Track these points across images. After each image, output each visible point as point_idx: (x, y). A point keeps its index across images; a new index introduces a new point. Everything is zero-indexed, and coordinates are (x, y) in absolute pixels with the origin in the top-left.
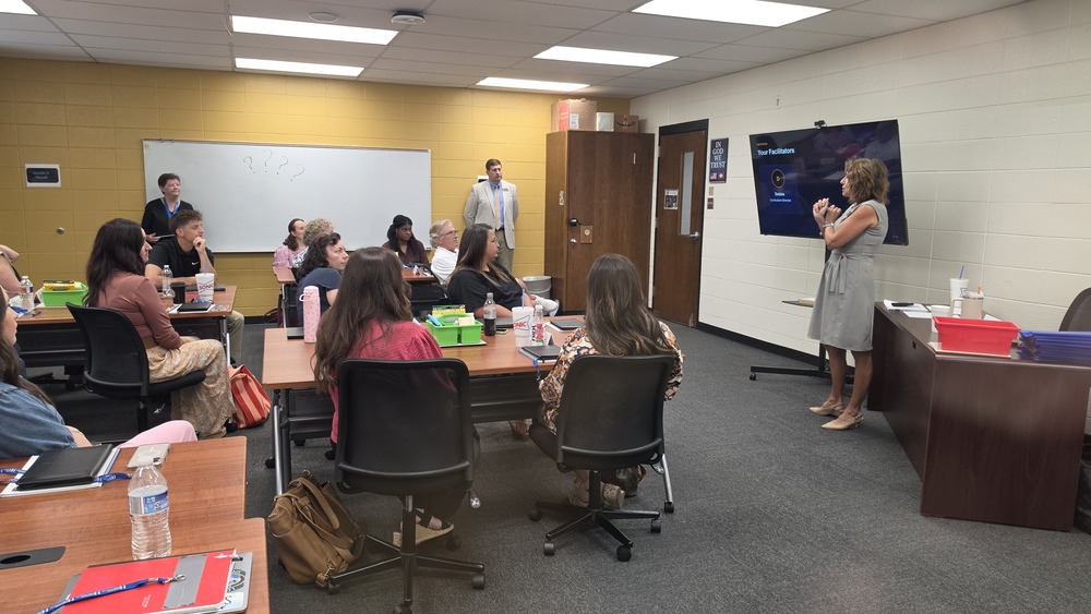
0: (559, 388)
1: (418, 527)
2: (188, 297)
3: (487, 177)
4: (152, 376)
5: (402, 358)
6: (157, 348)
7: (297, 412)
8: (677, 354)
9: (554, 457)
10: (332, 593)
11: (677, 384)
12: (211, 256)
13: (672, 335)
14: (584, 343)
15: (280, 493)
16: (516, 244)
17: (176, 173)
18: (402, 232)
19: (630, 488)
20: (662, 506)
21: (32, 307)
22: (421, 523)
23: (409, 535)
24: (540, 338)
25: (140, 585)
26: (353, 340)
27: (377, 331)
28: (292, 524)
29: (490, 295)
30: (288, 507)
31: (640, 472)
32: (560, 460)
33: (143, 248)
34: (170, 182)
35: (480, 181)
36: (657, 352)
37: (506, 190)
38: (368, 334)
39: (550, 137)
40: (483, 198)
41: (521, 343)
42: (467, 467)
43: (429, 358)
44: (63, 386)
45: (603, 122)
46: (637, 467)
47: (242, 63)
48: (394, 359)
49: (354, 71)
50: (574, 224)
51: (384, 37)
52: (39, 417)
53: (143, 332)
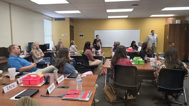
0: (158, 74)
1: (128, 96)
2: (97, 53)
3: (151, 34)
4: (89, 65)
5: (125, 65)
6: (91, 61)
7: (110, 73)
8: (187, 70)
9: (156, 88)
10: (113, 104)
11: (187, 76)
12: (102, 47)
13: (186, 66)
14: (164, 66)
15: (106, 86)
16: (157, 46)
17: (99, 35)
18: (133, 44)
19: (176, 98)
20: (184, 103)
21: (77, 54)
22: (129, 96)
23: (126, 97)
24: (156, 64)
25: (75, 94)
26: (117, 61)
27: (121, 60)
28: (107, 91)
29: (146, 55)
30: (106, 88)
31: (179, 95)
32: (158, 89)
33: (91, 46)
34: (98, 36)
35: (150, 34)
36: (181, 69)
37: (155, 36)
38: (119, 60)
39: (165, 25)
40: (150, 37)
41: (151, 65)
42: (137, 87)
43: (130, 65)
44: (81, 65)
45: (178, 22)
46: (178, 93)
47: (109, 17)
48: (123, 65)
49: (127, 17)
50: (170, 42)
51: (131, 10)
52: (71, 68)
53: (89, 58)
